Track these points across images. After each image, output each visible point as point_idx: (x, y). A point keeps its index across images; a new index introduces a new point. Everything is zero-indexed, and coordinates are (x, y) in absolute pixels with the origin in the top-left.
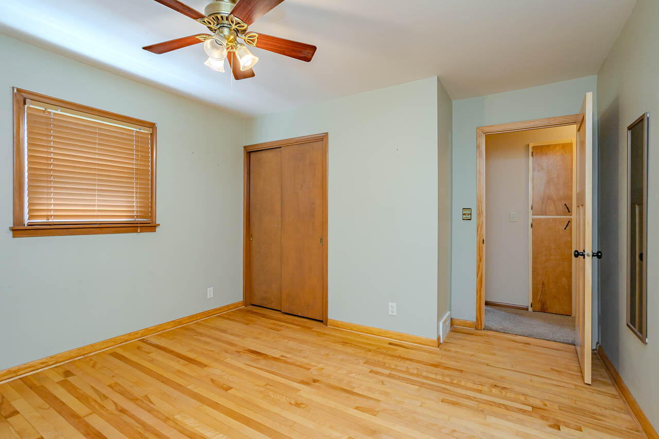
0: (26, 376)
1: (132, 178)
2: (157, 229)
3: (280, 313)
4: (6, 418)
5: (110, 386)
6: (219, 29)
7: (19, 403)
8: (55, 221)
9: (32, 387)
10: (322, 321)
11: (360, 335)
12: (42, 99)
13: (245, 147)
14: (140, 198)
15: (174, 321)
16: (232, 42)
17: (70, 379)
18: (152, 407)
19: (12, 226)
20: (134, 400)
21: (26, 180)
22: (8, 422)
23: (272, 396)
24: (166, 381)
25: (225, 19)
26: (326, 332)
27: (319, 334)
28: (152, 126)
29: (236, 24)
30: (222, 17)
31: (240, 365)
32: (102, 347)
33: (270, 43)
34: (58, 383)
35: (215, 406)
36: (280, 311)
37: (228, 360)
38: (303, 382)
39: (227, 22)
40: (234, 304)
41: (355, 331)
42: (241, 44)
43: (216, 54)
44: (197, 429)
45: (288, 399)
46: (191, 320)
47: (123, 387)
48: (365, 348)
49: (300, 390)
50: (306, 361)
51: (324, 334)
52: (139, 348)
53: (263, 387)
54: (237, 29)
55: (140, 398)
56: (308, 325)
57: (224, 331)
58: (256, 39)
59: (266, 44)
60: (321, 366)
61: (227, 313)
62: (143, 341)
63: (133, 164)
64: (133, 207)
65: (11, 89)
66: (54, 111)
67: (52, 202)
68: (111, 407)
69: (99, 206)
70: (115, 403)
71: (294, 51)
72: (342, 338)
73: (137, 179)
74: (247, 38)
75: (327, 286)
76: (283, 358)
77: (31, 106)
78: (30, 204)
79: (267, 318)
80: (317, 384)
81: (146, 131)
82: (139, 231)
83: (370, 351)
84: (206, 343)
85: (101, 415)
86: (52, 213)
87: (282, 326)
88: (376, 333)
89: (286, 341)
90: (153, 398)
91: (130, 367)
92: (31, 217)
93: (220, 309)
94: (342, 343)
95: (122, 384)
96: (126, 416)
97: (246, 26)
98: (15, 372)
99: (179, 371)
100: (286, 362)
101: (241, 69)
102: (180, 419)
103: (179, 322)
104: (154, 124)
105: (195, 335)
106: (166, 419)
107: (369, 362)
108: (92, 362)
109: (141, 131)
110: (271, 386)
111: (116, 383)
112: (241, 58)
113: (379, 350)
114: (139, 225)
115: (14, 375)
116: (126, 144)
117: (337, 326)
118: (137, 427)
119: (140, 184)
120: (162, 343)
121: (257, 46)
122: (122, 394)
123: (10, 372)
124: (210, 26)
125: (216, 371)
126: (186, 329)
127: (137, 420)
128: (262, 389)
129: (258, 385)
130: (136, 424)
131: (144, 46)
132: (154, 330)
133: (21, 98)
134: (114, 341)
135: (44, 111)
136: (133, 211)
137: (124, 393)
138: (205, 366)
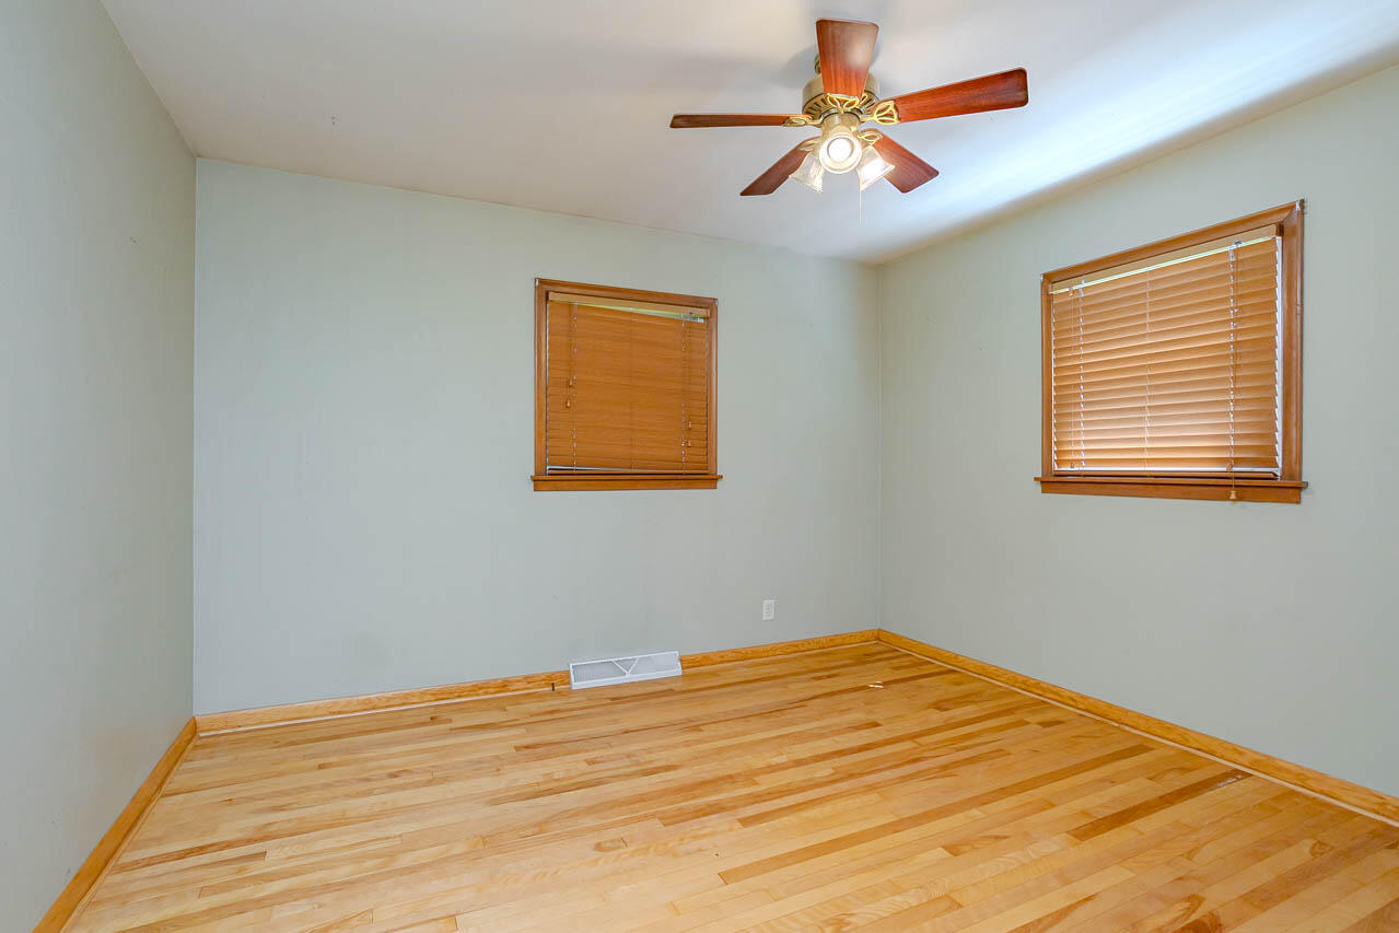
1: (1226, 368)
8: (1085, 469)
14: (1248, 413)
28: (1288, 215)
63: (1227, 334)
64: (1226, 436)
66: (1081, 286)
67: (1083, 438)
73: (1238, 367)
78: (1055, 443)
82: (1233, 496)
86: (1082, 456)
92: (1058, 463)
109: (1243, 244)
119: (1248, 378)
135: (1069, 293)
136: (1227, 448)
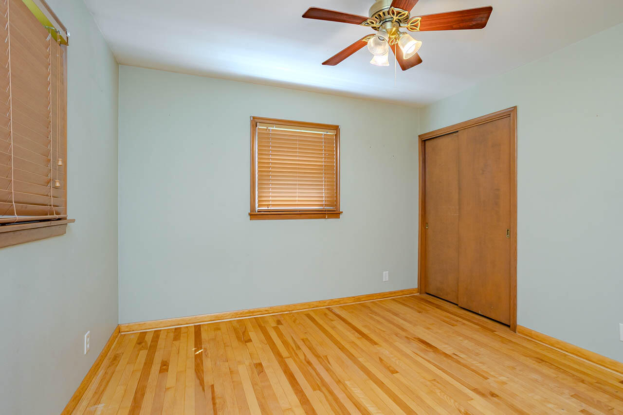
0: (258, 317)
1: (322, 173)
2: (341, 216)
3: (456, 306)
4: (246, 342)
5: (303, 340)
6: (381, 25)
7: (252, 335)
8: (272, 208)
9: (260, 326)
10: (509, 326)
11: (565, 355)
12: (268, 121)
13: (419, 136)
14: (328, 189)
15: (354, 297)
16: (395, 34)
17: (280, 326)
18: (329, 368)
19: (249, 212)
20: (317, 356)
21: (257, 179)
22: (246, 345)
23: (439, 394)
24: (342, 348)
25: (386, 14)
26: (512, 340)
27: (503, 340)
28: (336, 128)
29: (397, 15)
30: (384, 13)
31: (408, 351)
32: (301, 308)
33: (433, 22)
34: (273, 327)
35: (381, 384)
36: (457, 305)
37: (397, 344)
38: (475, 390)
39: (389, 16)
40: (408, 290)
41: (557, 348)
42: (404, 33)
43: (379, 50)
44: (363, 400)
45: (456, 404)
46: (369, 298)
47: (311, 343)
48: (574, 375)
49: (472, 399)
50: (484, 368)
51: (510, 341)
52: (325, 314)
53: (429, 381)
54: (398, 19)
55: (322, 356)
56: (490, 327)
57: (396, 315)
58: (419, 23)
59: (431, 24)
60: (503, 379)
61: (402, 298)
62: (328, 309)
63: (322, 162)
64: (322, 197)
65: (250, 118)
66: (272, 128)
67: (271, 195)
68: (302, 357)
69: (299, 197)
70: (305, 355)
71: (462, 21)
72: (537, 353)
73: (325, 173)
74: (409, 25)
75: (516, 286)
76: (454, 356)
77: (260, 127)
78: (259, 197)
79: (441, 309)
80: (495, 399)
81: (331, 133)
82: (327, 217)
83: (583, 381)
84: (378, 322)
85: (294, 360)
86: (270, 203)
87: (457, 321)
88: (594, 360)
89: (461, 338)
90: (331, 360)
91: (317, 329)
92: (259, 206)
93: (395, 293)
94: (536, 360)
95: (311, 341)
96: (310, 367)
97: (406, 13)
98: (253, 312)
99: (353, 342)
100: (458, 362)
101: (404, 58)
102: (348, 385)
103: (358, 299)
104: (338, 126)
105: (370, 313)
106: (339, 382)
107: (578, 396)
108: (294, 318)
109: (328, 133)
110: (437, 382)
111: (307, 339)
112: (403, 46)
113: (599, 385)
114: (326, 212)
115: (252, 314)
116: (317, 146)
117: (530, 336)
118: (317, 380)
119: (328, 178)
120: (343, 314)
121: (421, 30)
122: (310, 349)
123: (249, 312)
124: (373, 25)
125: (385, 351)
126: (363, 305)
127: (318, 374)
128: (428, 383)
129: (424, 378)
130: (317, 377)
131: (323, 62)
132: (338, 301)
133: (255, 122)
134: (308, 305)
135: (266, 129)
136: (322, 201)
137: (311, 348)
138: (376, 344)
